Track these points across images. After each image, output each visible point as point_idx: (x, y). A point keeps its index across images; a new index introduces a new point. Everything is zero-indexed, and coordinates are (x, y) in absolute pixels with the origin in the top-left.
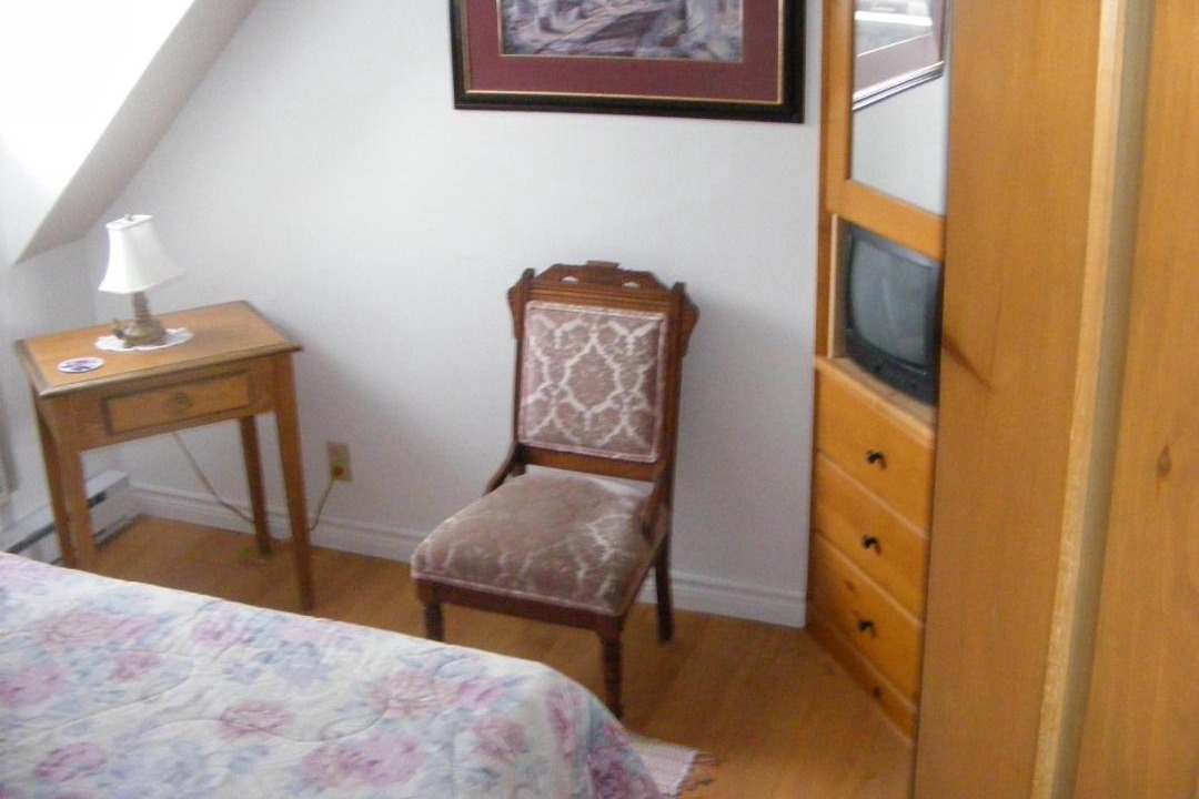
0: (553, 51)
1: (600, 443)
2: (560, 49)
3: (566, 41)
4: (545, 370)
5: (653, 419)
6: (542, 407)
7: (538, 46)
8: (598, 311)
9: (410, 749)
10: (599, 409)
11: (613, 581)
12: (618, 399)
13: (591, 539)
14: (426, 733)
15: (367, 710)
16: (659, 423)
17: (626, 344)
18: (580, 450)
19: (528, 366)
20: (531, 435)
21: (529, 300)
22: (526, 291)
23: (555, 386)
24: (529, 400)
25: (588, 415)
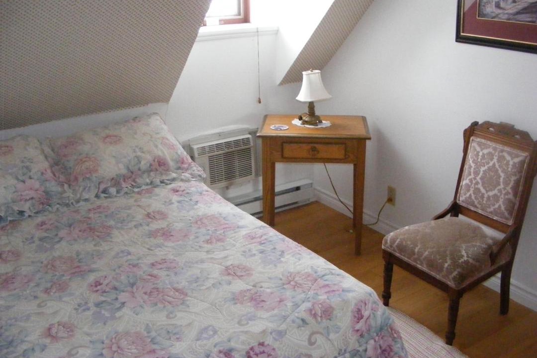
0: (500, 18)
1: (489, 210)
2: (503, 18)
3: (507, 13)
4: (472, 170)
5: (514, 204)
6: (468, 187)
7: (493, 15)
8: (499, 147)
9: (281, 301)
10: (491, 194)
11: (459, 272)
12: (500, 191)
13: (460, 251)
14: (293, 298)
15: (281, 282)
16: (516, 207)
17: (509, 165)
18: (480, 211)
19: (466, 167)
20: (462, 200)
21: (472, 136)
22: (472, 131)
23: (475, 179)
24: (464, 183)
25: (486, 196)
